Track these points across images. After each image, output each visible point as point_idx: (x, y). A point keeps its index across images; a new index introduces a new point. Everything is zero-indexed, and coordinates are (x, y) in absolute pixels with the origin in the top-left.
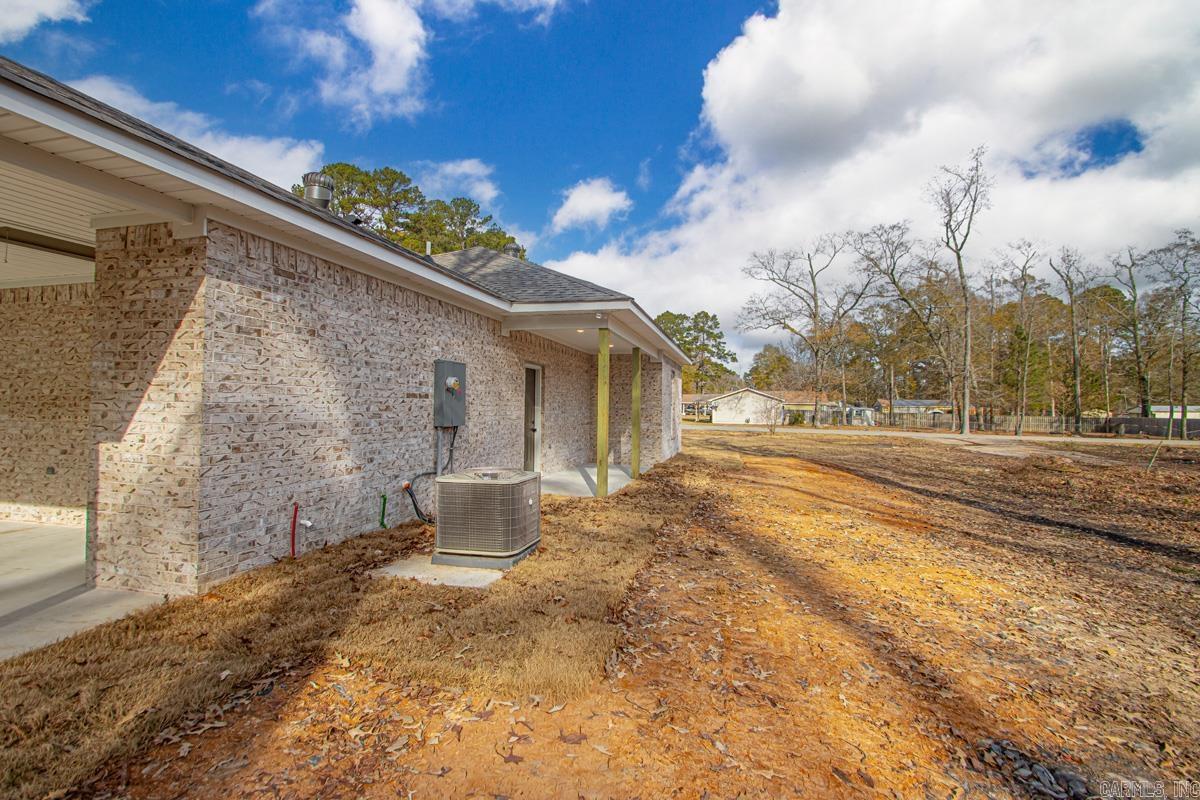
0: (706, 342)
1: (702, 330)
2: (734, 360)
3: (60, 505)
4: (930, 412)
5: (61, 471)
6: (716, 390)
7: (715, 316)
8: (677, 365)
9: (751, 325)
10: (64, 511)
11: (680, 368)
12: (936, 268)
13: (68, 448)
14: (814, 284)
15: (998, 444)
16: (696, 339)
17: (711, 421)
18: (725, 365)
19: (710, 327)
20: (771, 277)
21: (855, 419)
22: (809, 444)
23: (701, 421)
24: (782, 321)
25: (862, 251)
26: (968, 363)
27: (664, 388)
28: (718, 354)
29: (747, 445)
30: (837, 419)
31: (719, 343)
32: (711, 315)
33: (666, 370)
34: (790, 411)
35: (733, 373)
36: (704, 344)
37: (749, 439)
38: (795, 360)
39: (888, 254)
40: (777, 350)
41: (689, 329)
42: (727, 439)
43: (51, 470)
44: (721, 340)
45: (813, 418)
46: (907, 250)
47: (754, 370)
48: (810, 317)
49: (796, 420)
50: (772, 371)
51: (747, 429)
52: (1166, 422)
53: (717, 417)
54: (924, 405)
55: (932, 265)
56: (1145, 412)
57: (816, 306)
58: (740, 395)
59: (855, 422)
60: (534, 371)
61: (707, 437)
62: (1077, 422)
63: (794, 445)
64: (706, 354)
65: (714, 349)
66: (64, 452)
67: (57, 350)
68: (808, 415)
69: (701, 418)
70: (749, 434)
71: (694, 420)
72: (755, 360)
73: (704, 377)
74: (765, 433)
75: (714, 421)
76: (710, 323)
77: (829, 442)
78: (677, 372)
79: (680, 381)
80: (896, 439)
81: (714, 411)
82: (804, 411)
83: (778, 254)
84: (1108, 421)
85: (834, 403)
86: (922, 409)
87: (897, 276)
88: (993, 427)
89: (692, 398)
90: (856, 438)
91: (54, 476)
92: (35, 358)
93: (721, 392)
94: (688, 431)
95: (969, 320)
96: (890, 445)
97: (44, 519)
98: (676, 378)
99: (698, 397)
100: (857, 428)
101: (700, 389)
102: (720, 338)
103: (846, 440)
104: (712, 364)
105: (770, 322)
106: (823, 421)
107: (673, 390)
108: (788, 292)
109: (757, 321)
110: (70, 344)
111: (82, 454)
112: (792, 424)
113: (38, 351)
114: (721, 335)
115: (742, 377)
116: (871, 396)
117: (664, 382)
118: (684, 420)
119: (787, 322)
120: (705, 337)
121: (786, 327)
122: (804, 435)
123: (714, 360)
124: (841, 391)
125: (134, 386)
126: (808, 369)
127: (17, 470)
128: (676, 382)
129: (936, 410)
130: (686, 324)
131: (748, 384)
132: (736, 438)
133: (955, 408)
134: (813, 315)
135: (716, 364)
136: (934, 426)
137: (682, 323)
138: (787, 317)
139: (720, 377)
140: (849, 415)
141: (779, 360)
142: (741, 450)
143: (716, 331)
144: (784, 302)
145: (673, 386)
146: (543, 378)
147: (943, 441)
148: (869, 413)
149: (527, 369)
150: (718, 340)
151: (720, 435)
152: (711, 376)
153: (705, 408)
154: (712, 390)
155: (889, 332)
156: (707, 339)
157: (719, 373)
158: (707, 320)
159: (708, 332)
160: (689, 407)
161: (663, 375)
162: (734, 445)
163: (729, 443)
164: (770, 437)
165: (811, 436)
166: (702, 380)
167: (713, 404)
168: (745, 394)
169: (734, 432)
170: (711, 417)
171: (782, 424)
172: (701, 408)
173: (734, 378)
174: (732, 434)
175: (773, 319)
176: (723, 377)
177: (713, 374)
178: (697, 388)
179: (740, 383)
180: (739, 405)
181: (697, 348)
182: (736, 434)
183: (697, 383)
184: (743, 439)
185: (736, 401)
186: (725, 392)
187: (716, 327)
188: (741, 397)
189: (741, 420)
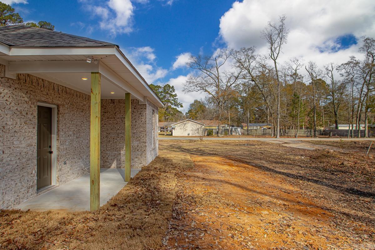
0: (169, 98)
1: (167, 93)
2: (182, 106)
4: (263, 128)
6: (174, 120)
7: (173, 87)
8: (156, 107)
9: (190, 89)
11: (157, 109)
12: (265, 68)
14: (218, 72)
15: (294, 142)
16: (165, 97)
17: (172, 134)
18: (178, 109)
19: (171, 91)
21: (234, 132)
22: (219, 146)
23: (167, 135)
24: (204, 88)
25: (237, 59)
26: (279, 108)
27: (147, 120)
28: (174, 104)
29: (191, 148)
30: (227, 133)
31: (175, 99)
32: (171, 86)
33: (149, 110)
34: (207, 129)
35: (181, 113)
36: (168, 99)
37: (190, 144)
38: (207, 107)
39: (247, 61)
40: (199, 102)
41: (161, 92)
44: (176, 98)
45: (218, 133)
46: (255, 59)
47: (190, 111)
48: (216, 86)
49: (210, 134)
50: (198, 112)
51: (189, 138)
52: (347, 131)
53: (175, 133)
54: (259, 125)
55: (264, 66)
56: (337, 127)
57: (219, 82)
58: (185, 122)
59: (234, 134)
61: (171, 143)
62: (315, 132)
63: (213, 147)
64: (169, 104)
65: (173, 102)
68: (214, 131)
69: (167, 133)
70: (191, 141)
71: (164, 135)
72: (190, 106)
73: (168, 114)
74: (198, 141)
75: (173, 135)
77: (227, 144)
78: (156, 111)
79: (157, 116)
80: (254, 141)
81: (173, 130)
82: (212, 129)
84: (324, 131)
85: (224, 125)
86: (259, 127)
87: (251, 70)
88: (286, 134)
89: (163, 124)
90: (237, 141)
93: (176, 121)
94: (161, 140)
95: (279, 89)
96: (253, 145)
98: (155, 114)
99: (166, 123)
100: (235, 136)
101: (166, 120)
102: (175, 96)
103: (233, 143)
104: (172, 108)
105: (199, 88)
106: (221, 134)
108: (207, 75)
109: (193, 88)
112: (208, 135)
115: (185, 114)
116: (239, 122)
117: (147, 116)
118: (159, 134)
119: (207, 88)
120: (169, 96)
121: (206, 91)
122: (215, 141)
123: (173, 106)
124: (228, 120)
126: (213, 111)
128: (155, 116)
129: (264, 128)
130: (160, 90)
131: (187, 118)
132: (184, 144)
133: (273, 127)
134: (217, 86)
135: (174, 109)
136: (264, 135)
137: (158, 90)
138: (207, 86)
139: (175, 114)
140: (231, 130)
141: (201, 106)
142: (188, 151)
143: (173, 93)
144: (205, 79)
145: (153, 118)
147: (273, 142)
148: (239, 129)
150: (175, 97)
151: (177, 142)
152: (172, 114)
153: (169, 129)
154: (172, 120)
155: (245, 95)
156: (170, 97)
157: (175, 113)
158: (169, 88)
159: (170, 93)
160: (162, 128)
161: (147, 112)
162: (185, 148)
163: (182, 147)
164: (200, 142)
165: (218, 142)
166: (167, 116)
167: (173, 127)
168: (187, 122)
169: (183, 140)
170: (172, 133)
171: (204, 136)
172: (167, 128)
173: (181, 114)
174: (182, 141)
175: (200, 87)
176: (177, 114)
177: (172, 113)
178: (165, 119)
179: (184, 117)
180: (184, 127)
181: (165, 101)
182: (184, 141)
183: (165, 117)
184: (188, 144)
185: (183, 125)
186: (178, 121)
187: (173, 92)
188: (186, 124)
189: (186, 134)
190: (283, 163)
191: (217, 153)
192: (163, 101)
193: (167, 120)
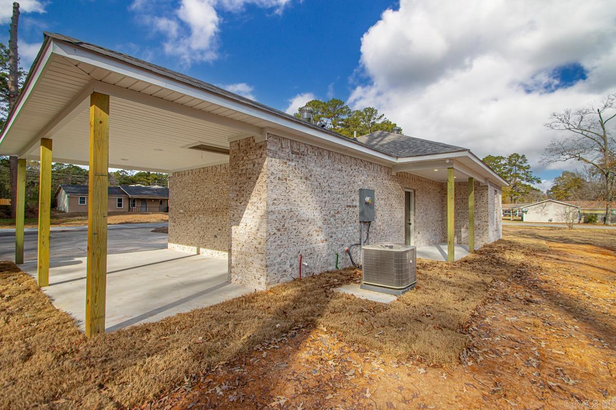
0: (518, 172)
1: (515, 165)
3: (219, 250)
5: (219, 237)
6: (526, 201)
7: (523, 156)
8: (498, 187)
9: (552, 159)
10: (220, 252)
11: (500, 188)
13: (221, 228)
14: (604, 129)
16: (510, 170)
17: (522, 220)
18: (532, 185)
19: (521, 163)
20: (568, 127)
22: (602, 236)
23: (515, 220)
24: (578, 155)
27: (489, 200)
28: (526, 179)
29: (551, 235)
31: (527, 172)
32: (521, 155)
33: (491, 190)
34: (584, 214)
35: (539, 191)
36: (516, 173)
37: (552, 231)
38: (588, 181)
40: (573, 174)
41: (505, 164)
42: (536, 231)
43: (216, 237)
44: (529, 170)
45: (605, 219)
47: (555, 188)
48: (601, 151)
49: (590, 220)
50: (569, 188)
51: (550, 225)
53: (526, 218)
57: (605, 143)
58: (544, 204)
60: (409, 193)
61: (521, 230)
63: (589, 237)
64: (518, 179)
65: (523, 176)
66: (220, 230)
67: (217, 190)
68: (599, 217)
69: (515, 218)
70: (552, 228)
71: (510, 220)
72: (555, 181)
73: (516, 193)
74: (565, 228)
75: (524, 221)
76: (520, 160)
78: (498, 191)
79: (500, 196)
81: (524, 214)
82: (596, 214)
83: (573, 112)
89: (509, 206)
91: (216, 239)
92: (210, 193)
93: (530, 201)
94: (506, 226)
97: (214, 255)
98: (498, 194)
99: (512, 205)
101: (513, 201)
102: (528, 168)
104: (522, 185)
105: (567, 156)
107: (496, 202)
108: (582, 136)
110: (221, 187)
111: (225, 230)
112: (586, 222)
113: (211, 191)
114: (528, 167)
115: (545, 192)
117: (490, 197)
118: (503, 219)
119: (581, 155)
120: (517, 168)
121: (580, 159)
122: (597, 230)
123: (523, 182)
125: (243, 204)
127: (205, 236)
128: (498, 197)
130: (503, 162)
131: (549, 197)
132: (541, 231)
134: (603, 150)
135: (525, 185)
137: (500, 161)
138: (581, 152)
139: (528, 193)
141: (575, 181)
142: (545, 238)
143: (524, 165)
145: (496, 199)
146: (415, 196)
149: (405, 192)
150: (526, 170)
151: (530, 229)
152: (522, 192)
153: (518, 212)
154: (523, 201)
156: (518, 170)
157: (528, 191)
158: (518, 158)
159: (519, 165)
160: (506, 212)
161: (489, 193)
162: (540, 235)
163: (536, 234)
164: (568, 230)
165: (602, 231)
166: (515, 195)
167: (524, 209)
168: (548, 203)
169: (540, 227)
170: (522, 218)
171: (579, 223)
172: (515, 212)
173: (539, 193)
174: (539, 228)
175: (570, 154)
176: (531, 193)
177: (523, 191)
178: (511, 200)
179: (544, 196)
180: (543, 211)
181: (511, 176)
182: (541, 228)
183: (512, 197)
184: (548, 232)
185: (541, 208)
186: (533, 202)
187: (525, 162)
188: (545, 205)
189: (545, 220)
191: (592, 242)
192: (508, 177)
193: (515, 201)
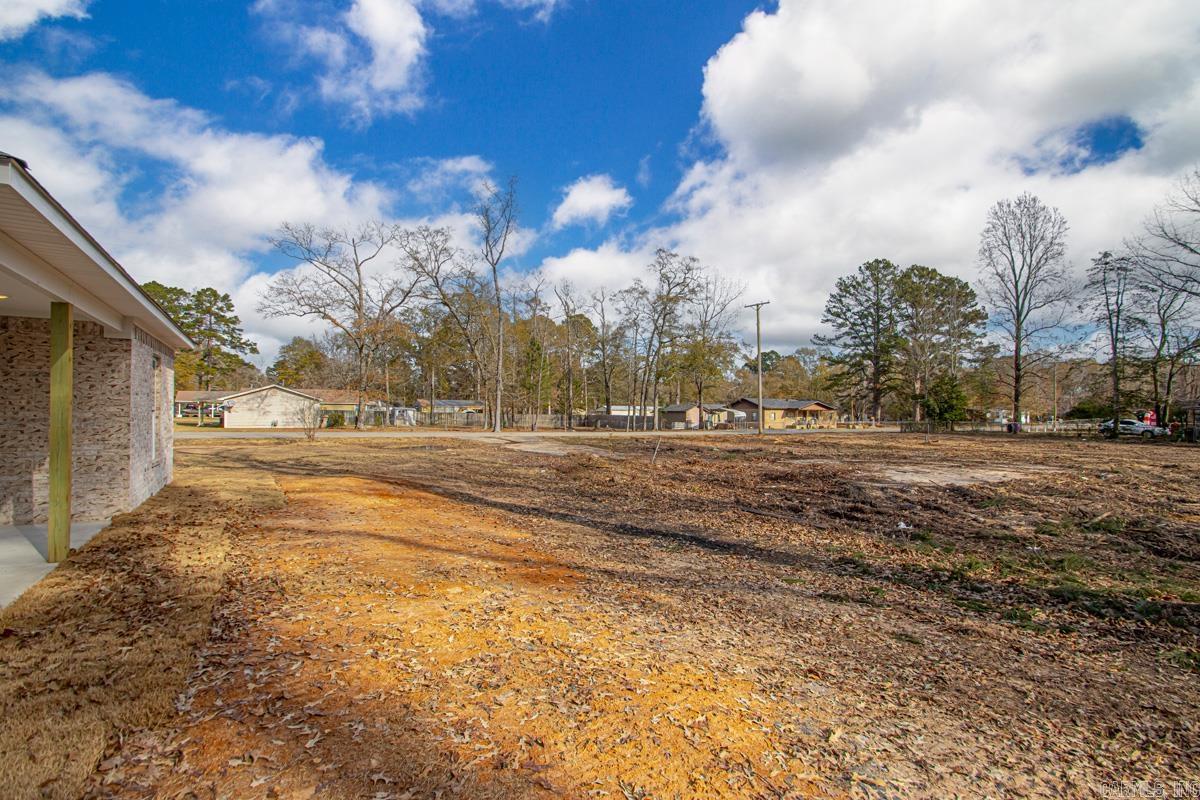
0: (215, 327)
1: (208, 311)
2: (254, 351)
4: (465, 411)
6: (229, 386)
7: (226, 297)
8: (163, 349)
9: (282, 309)
11: (170, 353)
12: (473, 279)
14: (359, 274)
15: (529, 441)
16: (199, 322)
17: (221, 424)
18: (241, 356)
19: (221, 309)
20: (307, 257)
21: (398, 418)
22: (359, 451)
23: (206, 425)
24: (322, 310)
25: (408, 250)
26: (500, 367)
27: (134, 384)
28: (232, 342)
29: (279, 458)
30: (379, 420)
31: (233, 330)
32: (221, 293)
33: (140, 354)
34: (327, 412)
35: (253, 367)
36: (211, 329)
37: (279, 448)
38: (330, 356)
39: (433, 257)
40: (308, 343)
41: (188, 308)
42: (249, 449)
44: (237, 327)
45: (357, 420)
46: (451, 256)
47: (280, 365)
48: (354, 308)
49: (335, 422)
50: (302, 367)
51: (276, 434)
53: (230, 420)
54: (459, 405)
55: (471, 275)
56: (608, 411)
57: (361, 298)
58: (264, 393)
59: (398, 422)
61: (218, 448)
64: (214, 342)
65: (225, 337)
68: (347, 416)
69: (206, 421)
70: (280, 441)
71: (195, 425)
72: (281, 353)
73: (210, 369)
74: (301, 440)
75: (226, 426)
76: (220, 304)
77: (380, 447)
78: (163, 357)
79: (170, 374)
80: (444, 439)
81: (226, 413)
82: (343, 412)
83: (317, 231)
84: (588, 417)
85: (374, 403)
86: (457, 409)
87: (440, 280)
88: (514, 425)
89: (193, 396)
90: (406, 440)
93: (236, 388)
94: (187, 441)
95: (501, 329)
96: (442, 448)
98: (163, 367)
99: (202, 394)
100: (401, 429)
101: (204, 384)
102: (234, 323)
103: (395, 443)
104: (223, 354)
105: (306, 309)
106: (366, 422)
107: (156, 387)
108: (328, 278)
109: (288, 305)
112: (330, 426)
114: (235, 320)
115: (264, 371)
116: (411, 396)
117: (136, 375)
119: (328, 311)
120: (213, 320)
121: (326, 316)
122: (349, 440)
123: (226, 349)
124: (385, 390)
126: (346, 367)
128: (162, 375)
129: (470, 410)
130: (184, 302)
131: (271, 380)
132: (260, 448)
133: (488, 408)
134: (358, 308)
135: (228, 355)
136: (468, 425)
137: (177, 299)
138: (329, 305)
139: (234, 370)
140: (392, 415)
141: (311, 355)
142: (272, 467)
143: (229, 315)
144: (325, 287)
145: (156, 380)
147: (486, 441)
148: (411, 413)
150: (232, 326)
151: (238, 444)
152: (221, 368)
153: (213, 409)
154: (223, 386)
155: (427, 335)
156: (215, 323)
157: (233, 366)
158: (215, 300)
159: (217, 314)
160: (188, 407)
161: (133, 361)
162: (260, 459)
163: (251, 458)
164: (307, 444)
165: (356, 441)
166: (207, 373)
167: (225, 403)
168: (271, 391)
169: (258, 440)
170: (222, 420)
171: (320, 427)
172: (206, 408)
173: (252, 372)
174: (255, 442)
175: (310, 305)
176: (239, 371)
177: (224, 366)
178: (200, 383)
179: (261, 378)
180: (262, 406)
181: (201, 333)
182: (260, 442)
183: (201, 377)
184: (273, 449)
185: (259, 400)
186: (242, 389)
187: (229, 310)
188: (266, 396)
189: (265, 422)
190: (503, 485)
191: (350, 468)
192: (194, 334)
193: (207, 385)
